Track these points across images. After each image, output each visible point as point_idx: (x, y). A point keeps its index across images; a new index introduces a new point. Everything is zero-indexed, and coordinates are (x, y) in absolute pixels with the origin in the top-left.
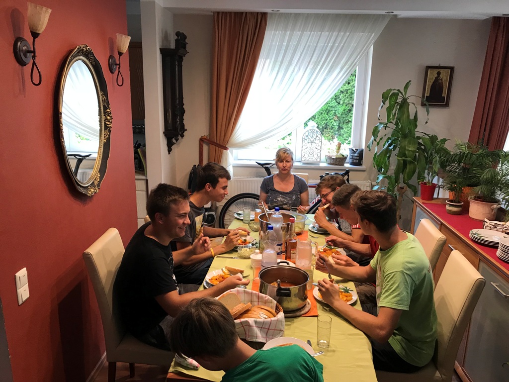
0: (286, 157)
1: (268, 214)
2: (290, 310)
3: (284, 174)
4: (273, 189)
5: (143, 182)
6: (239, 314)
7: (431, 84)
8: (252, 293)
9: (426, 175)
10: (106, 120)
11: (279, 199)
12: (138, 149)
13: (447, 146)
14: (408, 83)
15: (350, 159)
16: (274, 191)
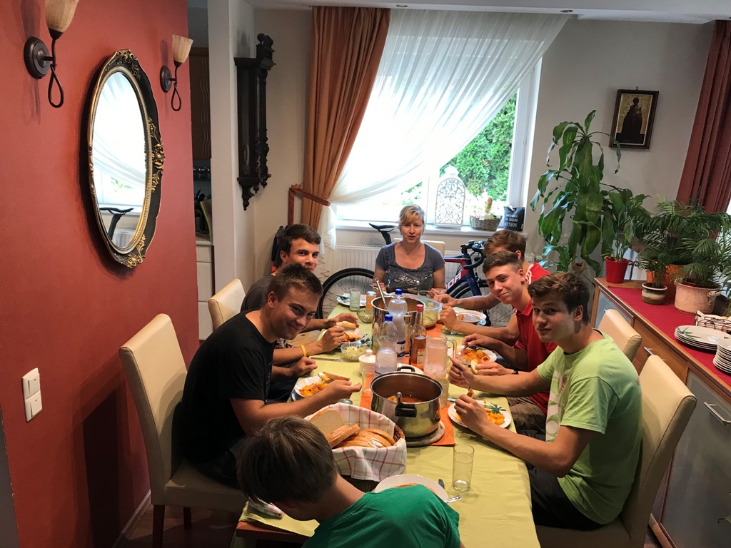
0: (414, 219)
1: (385, 298)
2: (414, 436)
3: (411, 243)
4: (394, 264)
5: (208, 250)
6: (341, 440)
7: (624, 115)
8: (360, 411)
9: (614, 247)
10: (155, 158)
11: (402, 279)
12: (201, 203)
13: (645, 205)
14: (591, 114)
15: (505, 221)
16: (395, 266)
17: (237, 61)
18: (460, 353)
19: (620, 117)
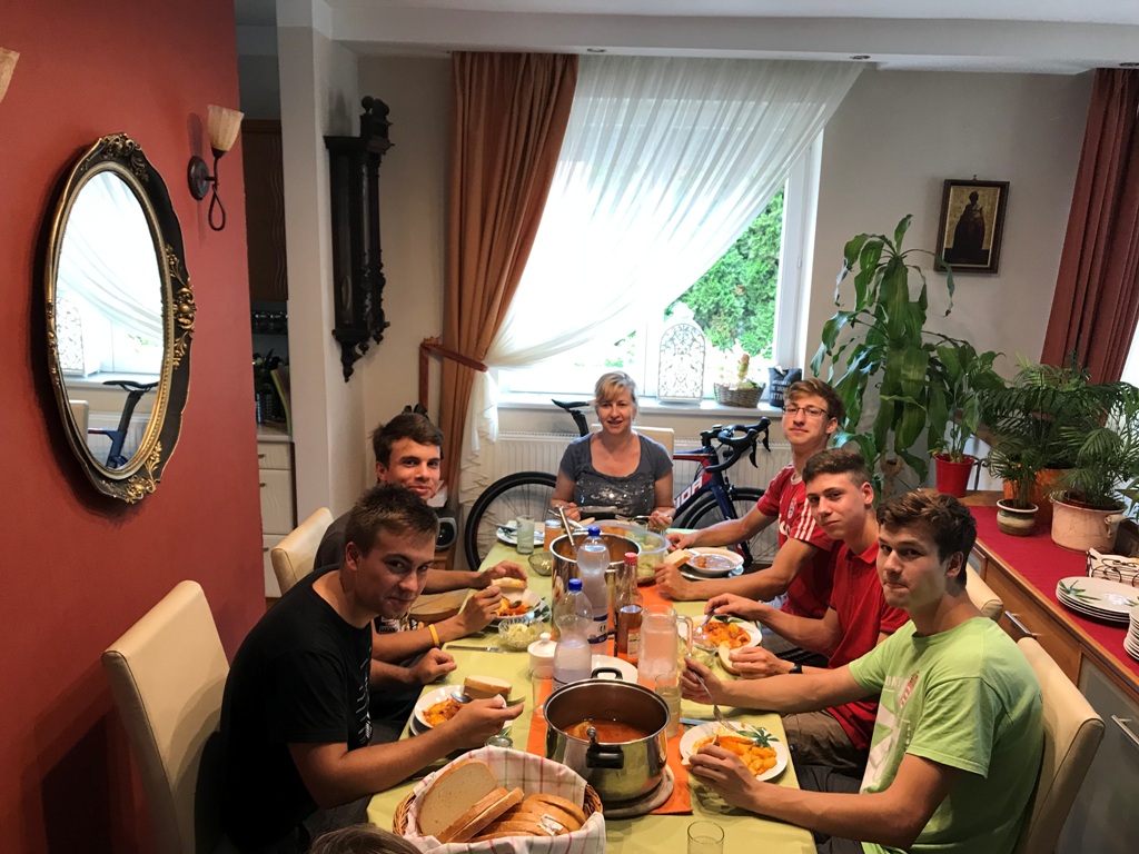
0: (616, 395)
1: (575, 537)
2: (621, 798)
3: (617, 433)
4: (590, 470)
5: (284, 450)
6: (489, 821)
7: (957, 220)
8: (525, 759)
9: (947, 437)
10: (179, 312)
11: (604, 494)
12: (273, 372)
13: (997, 367)
14: (904, 221)
15: (771, 391)
16: (591, 474)
17: (329, 141)
18: (700, 630)
19: (951, 223)
